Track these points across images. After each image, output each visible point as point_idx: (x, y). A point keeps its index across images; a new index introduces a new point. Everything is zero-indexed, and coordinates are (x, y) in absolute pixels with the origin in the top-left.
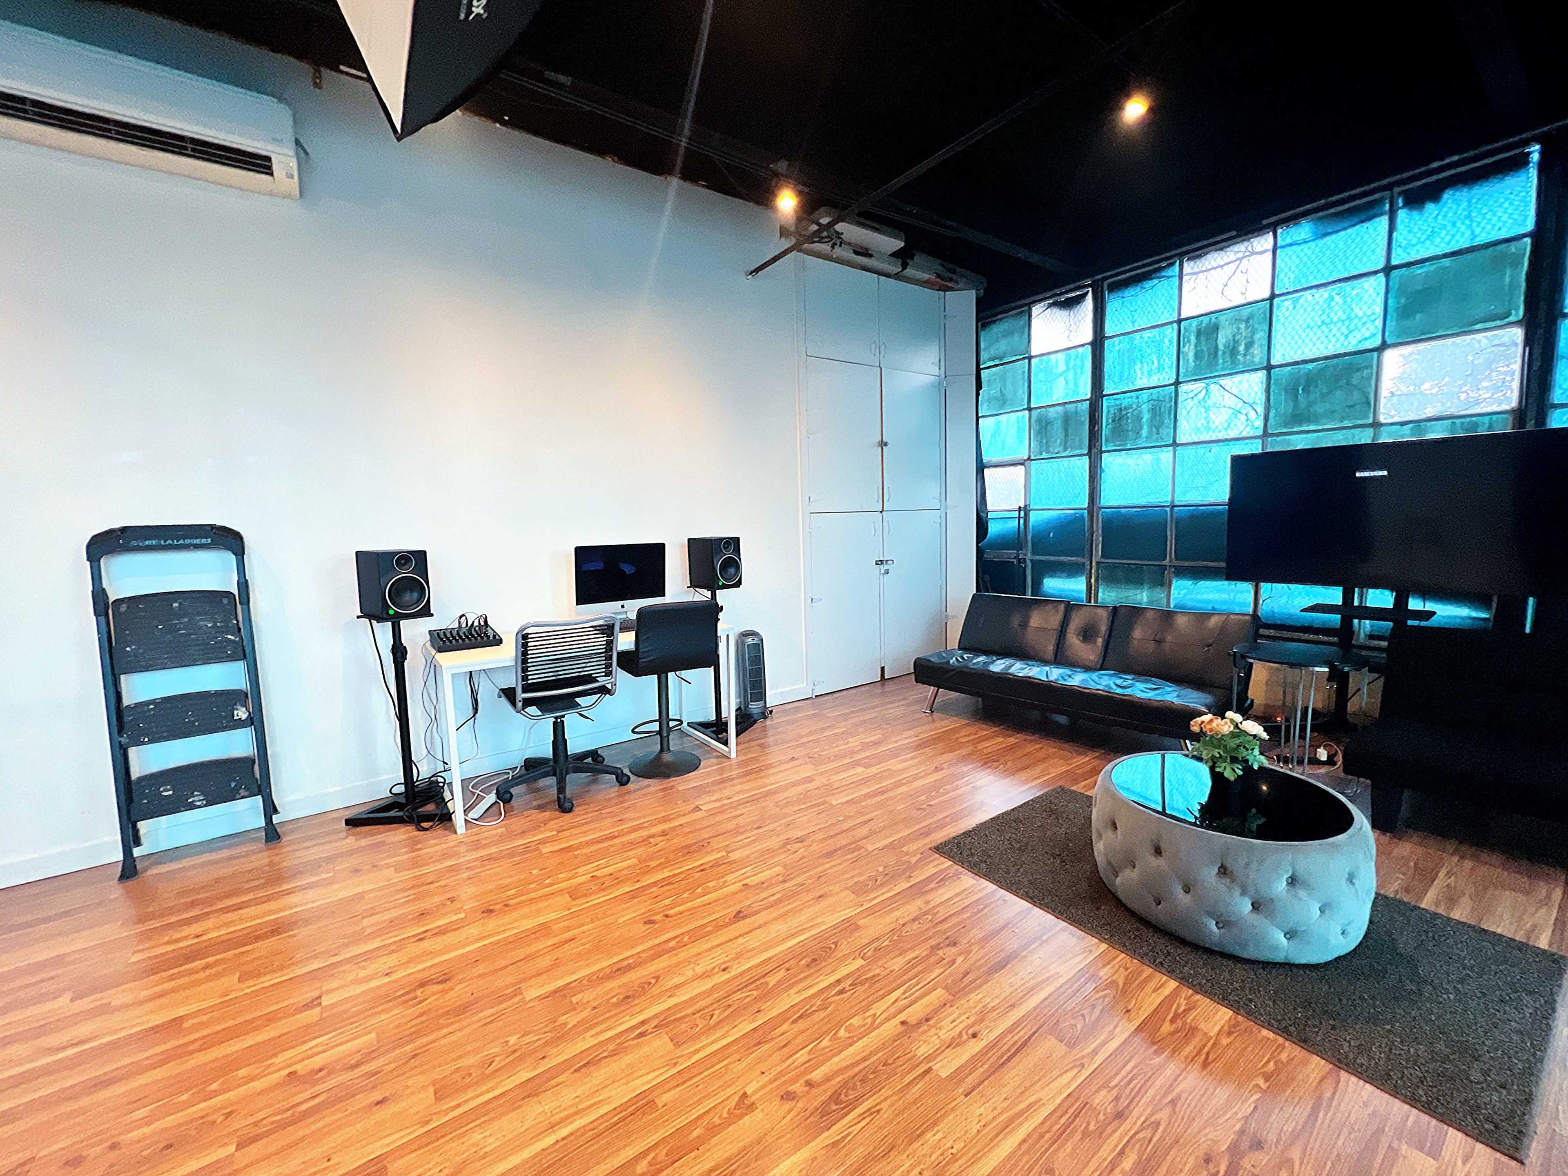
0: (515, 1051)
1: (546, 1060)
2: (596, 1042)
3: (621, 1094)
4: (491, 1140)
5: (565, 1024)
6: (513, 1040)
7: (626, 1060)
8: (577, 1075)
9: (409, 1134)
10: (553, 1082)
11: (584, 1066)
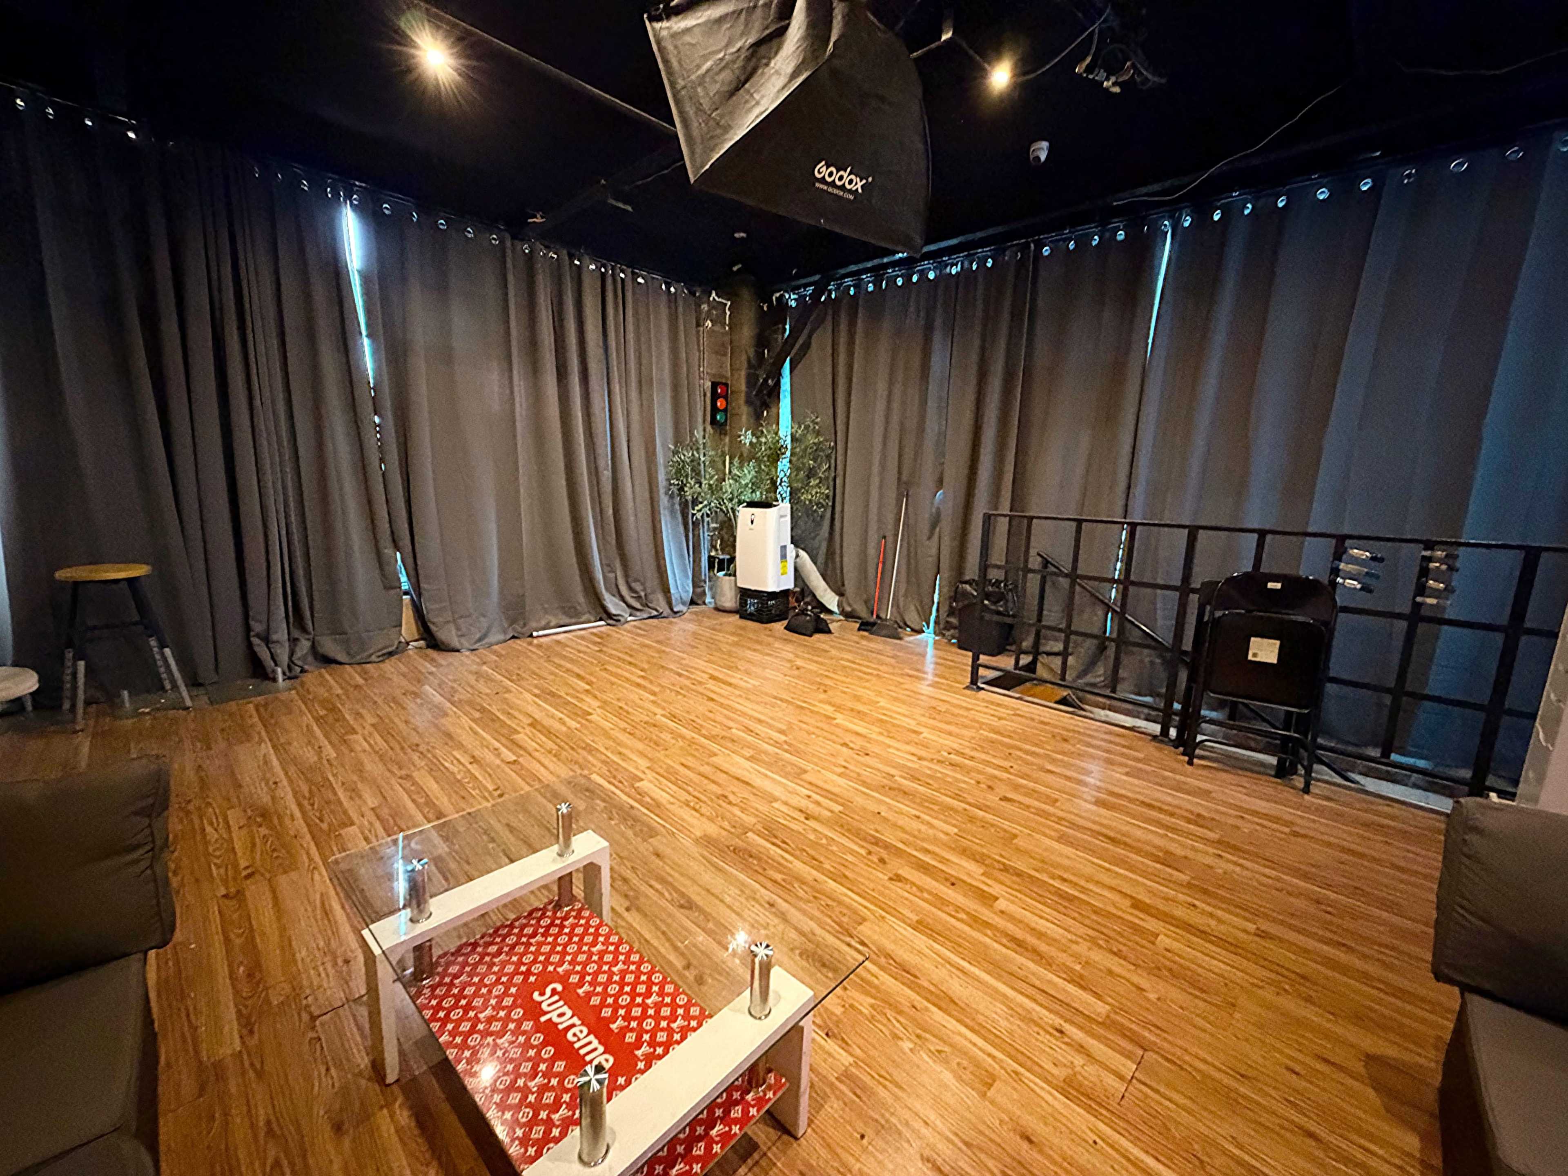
0: (918, 1036)
1: (916, 1004)
2: (882, 973)
3: (921, 941)
4: (999, 1011)
5: (872, 1006)
6: (907, 1045)
7: (890, 946)
8: (919, 975)
9: (1035, 1084)
10: (932, 988)
11: (908, 972)
